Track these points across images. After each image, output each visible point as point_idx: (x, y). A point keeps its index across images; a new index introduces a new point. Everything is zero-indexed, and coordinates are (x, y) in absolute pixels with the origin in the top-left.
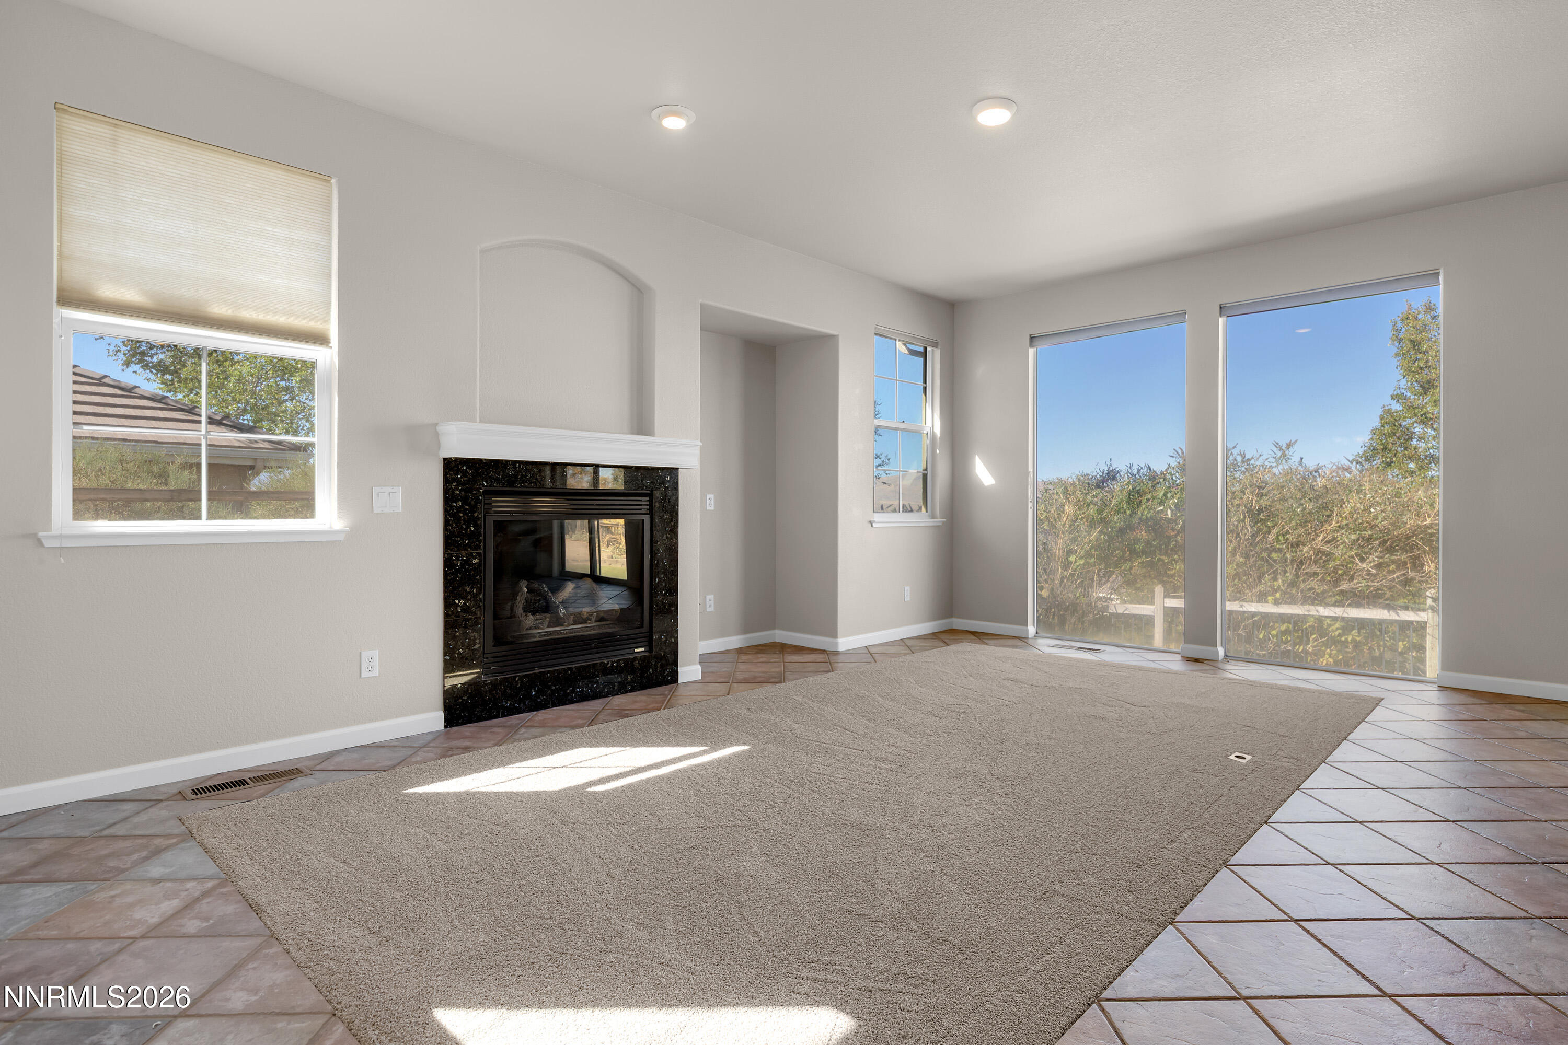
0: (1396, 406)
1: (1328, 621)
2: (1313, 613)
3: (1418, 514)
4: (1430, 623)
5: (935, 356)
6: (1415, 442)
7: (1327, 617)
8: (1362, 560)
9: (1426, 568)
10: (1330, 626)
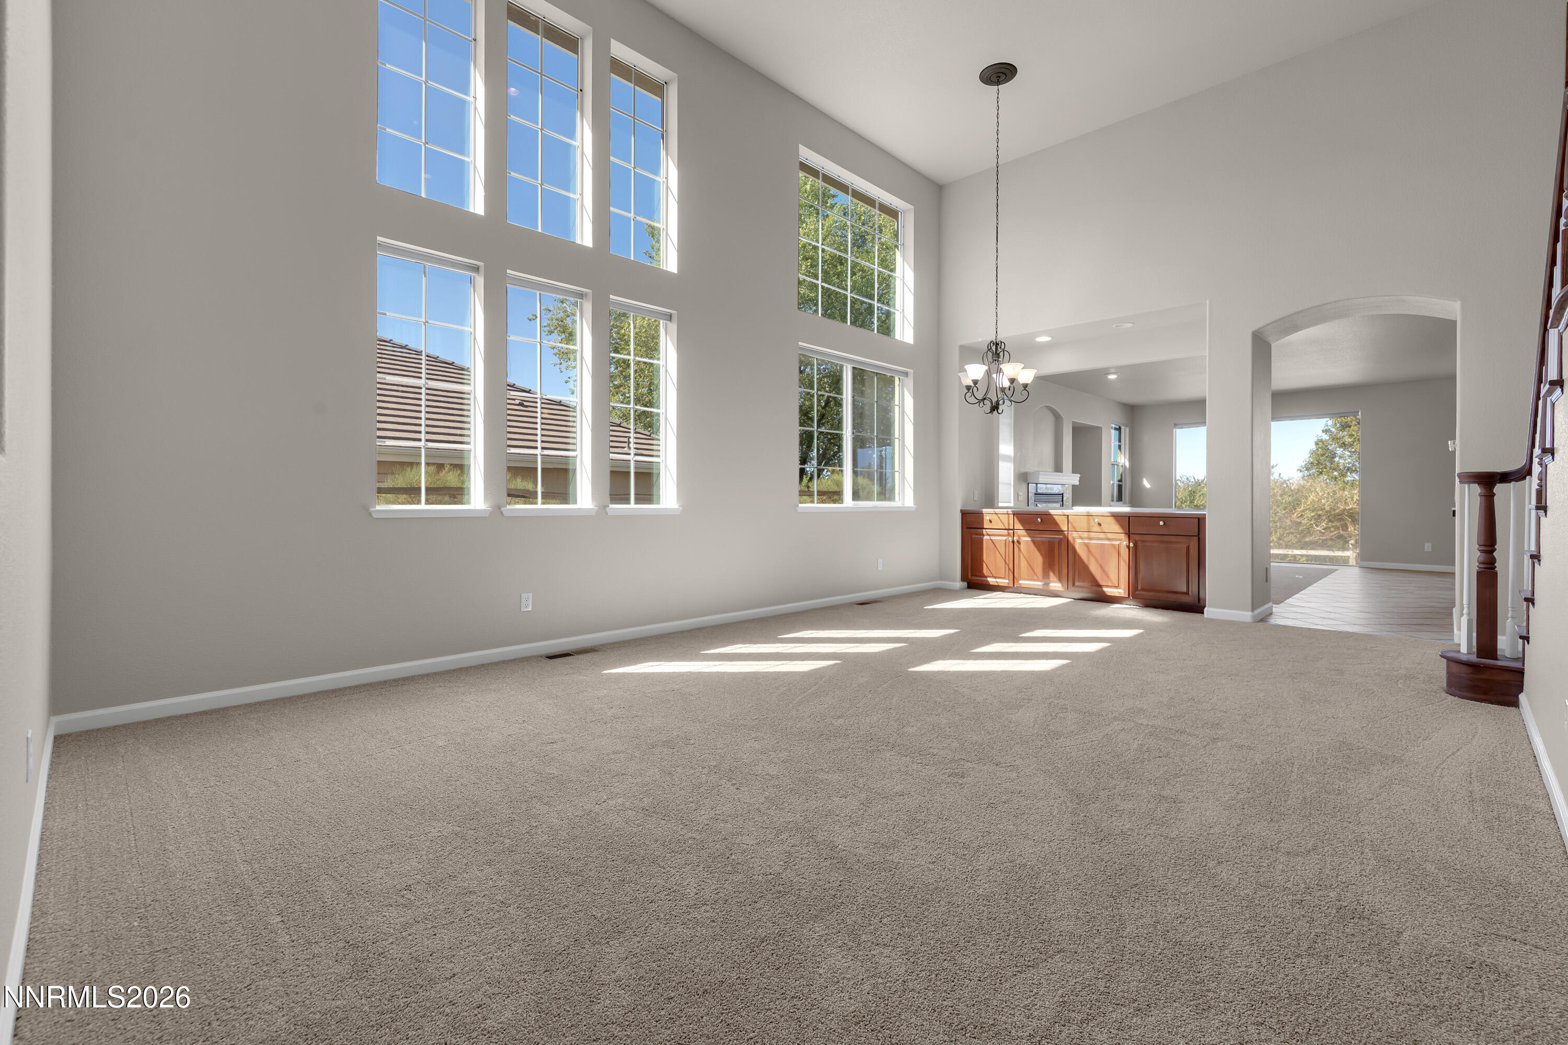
0: (1325, 437)
1: (1299, 557)
2: (1290, 553)
3: (1345, 503)
4: (1351, 557)
5: (1125, 431)
6: (1337, 459)
7: (1298, 555)
8: (1317, 526)
9: (1349, 530)
10: (1299, 559)
